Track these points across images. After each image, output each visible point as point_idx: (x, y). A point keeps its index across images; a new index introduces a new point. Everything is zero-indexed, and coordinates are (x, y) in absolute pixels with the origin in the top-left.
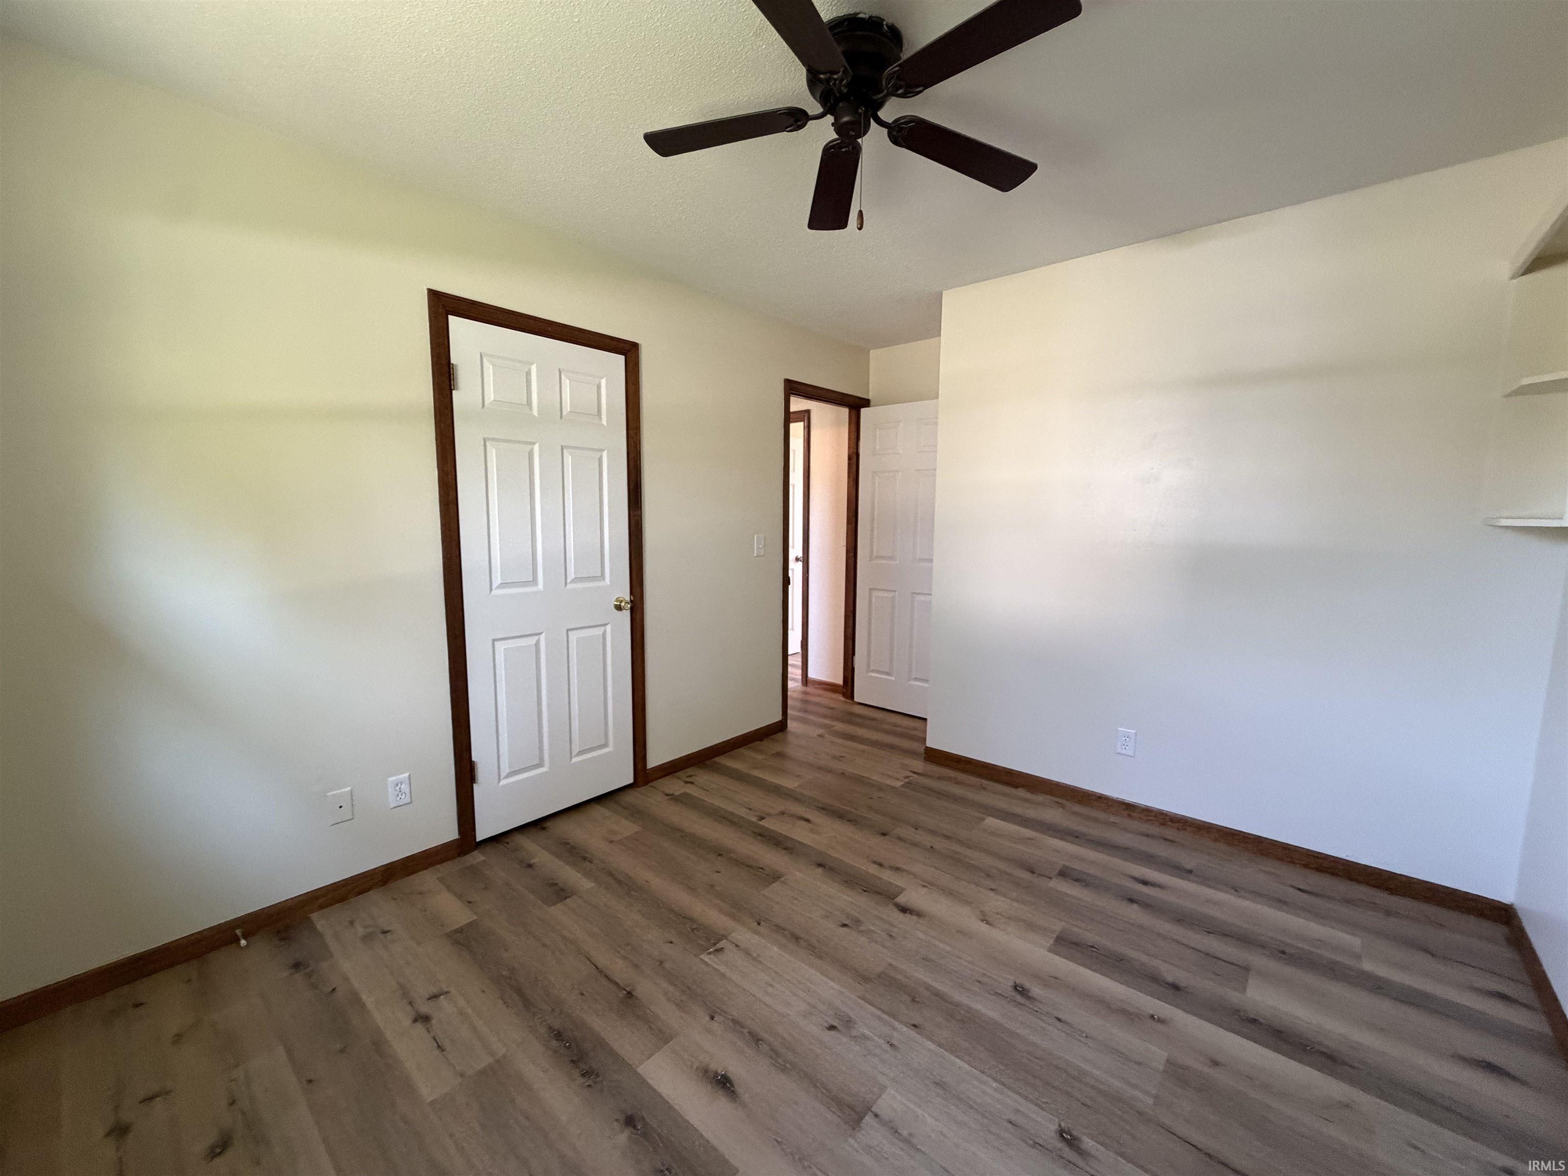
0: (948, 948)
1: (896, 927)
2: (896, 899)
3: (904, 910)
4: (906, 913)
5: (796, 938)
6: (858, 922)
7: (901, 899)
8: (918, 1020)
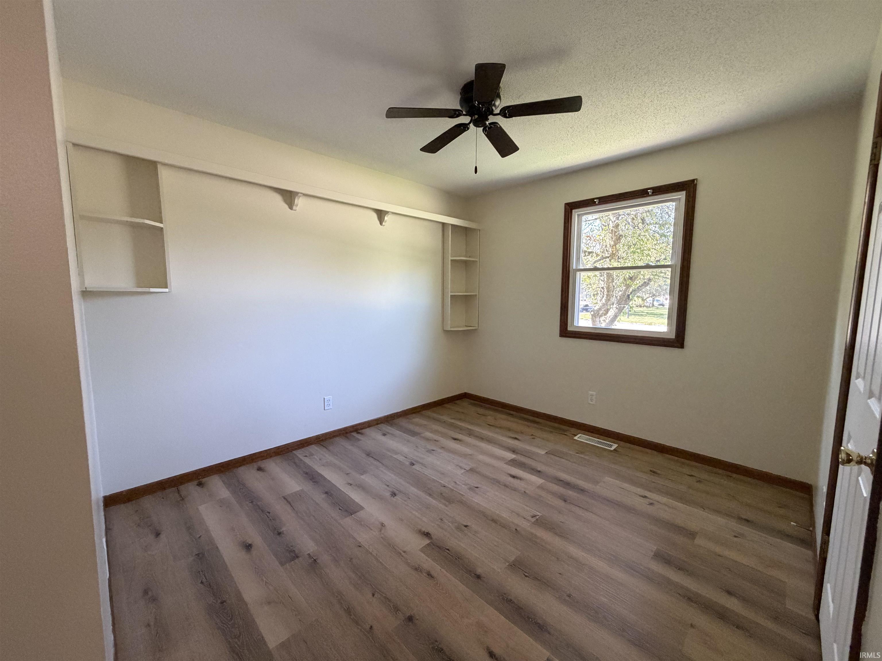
0: (414, 512)
1: (438, 525)
2: (430, 542)
3: (427, 535)
4: (427, 533)
5: (494, 521)
6: (458, 528)
7: (427, 541)
8: (442, 488)
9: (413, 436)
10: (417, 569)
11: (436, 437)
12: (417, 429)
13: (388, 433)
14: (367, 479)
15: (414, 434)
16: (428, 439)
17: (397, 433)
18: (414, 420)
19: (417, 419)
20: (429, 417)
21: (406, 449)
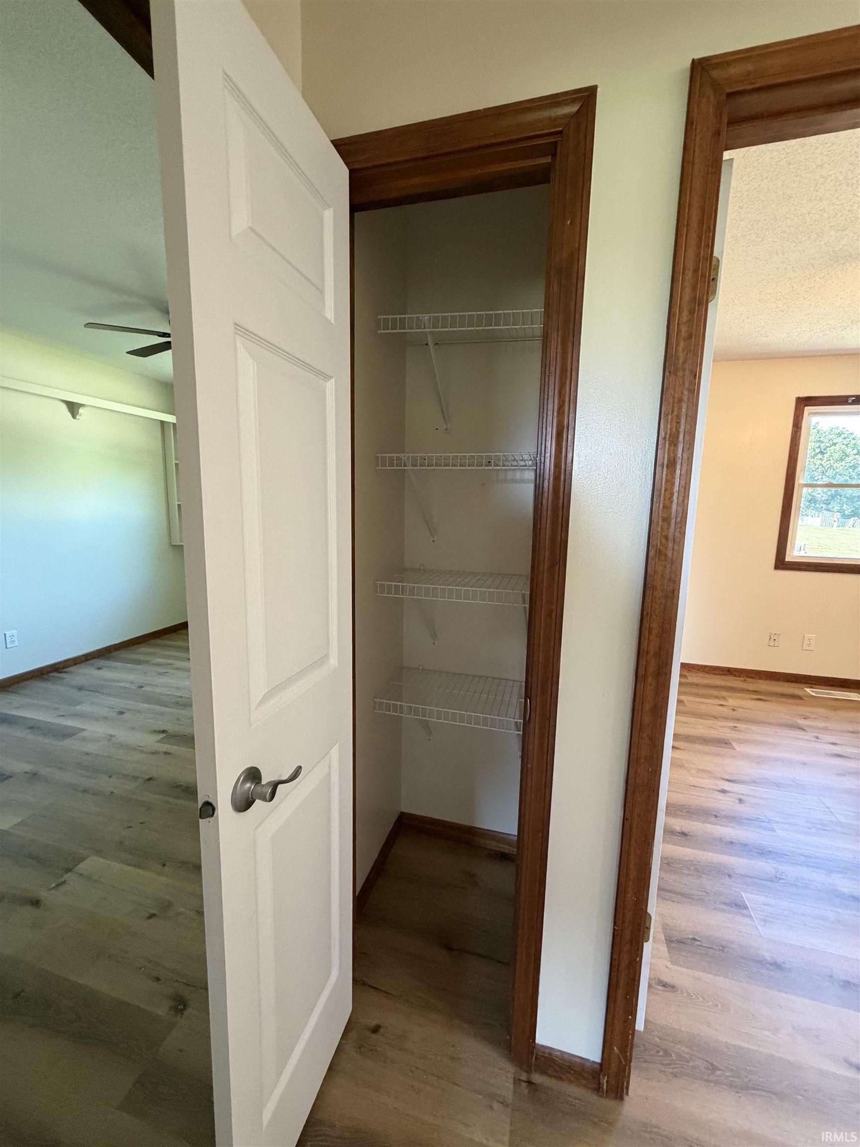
9: (139, 665)
10: (154, 753)
11: (170, 661)
12: (142, 658)
13: (103, 666)
14: (85, 708)
15: (139, 662)
16: (159, 665)
17: (118, 664)
18: (138, 650)
19: (144, 649)
20: (159, 645)
21: (131, 677)
